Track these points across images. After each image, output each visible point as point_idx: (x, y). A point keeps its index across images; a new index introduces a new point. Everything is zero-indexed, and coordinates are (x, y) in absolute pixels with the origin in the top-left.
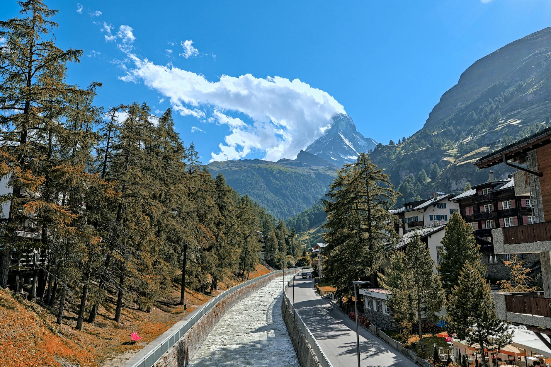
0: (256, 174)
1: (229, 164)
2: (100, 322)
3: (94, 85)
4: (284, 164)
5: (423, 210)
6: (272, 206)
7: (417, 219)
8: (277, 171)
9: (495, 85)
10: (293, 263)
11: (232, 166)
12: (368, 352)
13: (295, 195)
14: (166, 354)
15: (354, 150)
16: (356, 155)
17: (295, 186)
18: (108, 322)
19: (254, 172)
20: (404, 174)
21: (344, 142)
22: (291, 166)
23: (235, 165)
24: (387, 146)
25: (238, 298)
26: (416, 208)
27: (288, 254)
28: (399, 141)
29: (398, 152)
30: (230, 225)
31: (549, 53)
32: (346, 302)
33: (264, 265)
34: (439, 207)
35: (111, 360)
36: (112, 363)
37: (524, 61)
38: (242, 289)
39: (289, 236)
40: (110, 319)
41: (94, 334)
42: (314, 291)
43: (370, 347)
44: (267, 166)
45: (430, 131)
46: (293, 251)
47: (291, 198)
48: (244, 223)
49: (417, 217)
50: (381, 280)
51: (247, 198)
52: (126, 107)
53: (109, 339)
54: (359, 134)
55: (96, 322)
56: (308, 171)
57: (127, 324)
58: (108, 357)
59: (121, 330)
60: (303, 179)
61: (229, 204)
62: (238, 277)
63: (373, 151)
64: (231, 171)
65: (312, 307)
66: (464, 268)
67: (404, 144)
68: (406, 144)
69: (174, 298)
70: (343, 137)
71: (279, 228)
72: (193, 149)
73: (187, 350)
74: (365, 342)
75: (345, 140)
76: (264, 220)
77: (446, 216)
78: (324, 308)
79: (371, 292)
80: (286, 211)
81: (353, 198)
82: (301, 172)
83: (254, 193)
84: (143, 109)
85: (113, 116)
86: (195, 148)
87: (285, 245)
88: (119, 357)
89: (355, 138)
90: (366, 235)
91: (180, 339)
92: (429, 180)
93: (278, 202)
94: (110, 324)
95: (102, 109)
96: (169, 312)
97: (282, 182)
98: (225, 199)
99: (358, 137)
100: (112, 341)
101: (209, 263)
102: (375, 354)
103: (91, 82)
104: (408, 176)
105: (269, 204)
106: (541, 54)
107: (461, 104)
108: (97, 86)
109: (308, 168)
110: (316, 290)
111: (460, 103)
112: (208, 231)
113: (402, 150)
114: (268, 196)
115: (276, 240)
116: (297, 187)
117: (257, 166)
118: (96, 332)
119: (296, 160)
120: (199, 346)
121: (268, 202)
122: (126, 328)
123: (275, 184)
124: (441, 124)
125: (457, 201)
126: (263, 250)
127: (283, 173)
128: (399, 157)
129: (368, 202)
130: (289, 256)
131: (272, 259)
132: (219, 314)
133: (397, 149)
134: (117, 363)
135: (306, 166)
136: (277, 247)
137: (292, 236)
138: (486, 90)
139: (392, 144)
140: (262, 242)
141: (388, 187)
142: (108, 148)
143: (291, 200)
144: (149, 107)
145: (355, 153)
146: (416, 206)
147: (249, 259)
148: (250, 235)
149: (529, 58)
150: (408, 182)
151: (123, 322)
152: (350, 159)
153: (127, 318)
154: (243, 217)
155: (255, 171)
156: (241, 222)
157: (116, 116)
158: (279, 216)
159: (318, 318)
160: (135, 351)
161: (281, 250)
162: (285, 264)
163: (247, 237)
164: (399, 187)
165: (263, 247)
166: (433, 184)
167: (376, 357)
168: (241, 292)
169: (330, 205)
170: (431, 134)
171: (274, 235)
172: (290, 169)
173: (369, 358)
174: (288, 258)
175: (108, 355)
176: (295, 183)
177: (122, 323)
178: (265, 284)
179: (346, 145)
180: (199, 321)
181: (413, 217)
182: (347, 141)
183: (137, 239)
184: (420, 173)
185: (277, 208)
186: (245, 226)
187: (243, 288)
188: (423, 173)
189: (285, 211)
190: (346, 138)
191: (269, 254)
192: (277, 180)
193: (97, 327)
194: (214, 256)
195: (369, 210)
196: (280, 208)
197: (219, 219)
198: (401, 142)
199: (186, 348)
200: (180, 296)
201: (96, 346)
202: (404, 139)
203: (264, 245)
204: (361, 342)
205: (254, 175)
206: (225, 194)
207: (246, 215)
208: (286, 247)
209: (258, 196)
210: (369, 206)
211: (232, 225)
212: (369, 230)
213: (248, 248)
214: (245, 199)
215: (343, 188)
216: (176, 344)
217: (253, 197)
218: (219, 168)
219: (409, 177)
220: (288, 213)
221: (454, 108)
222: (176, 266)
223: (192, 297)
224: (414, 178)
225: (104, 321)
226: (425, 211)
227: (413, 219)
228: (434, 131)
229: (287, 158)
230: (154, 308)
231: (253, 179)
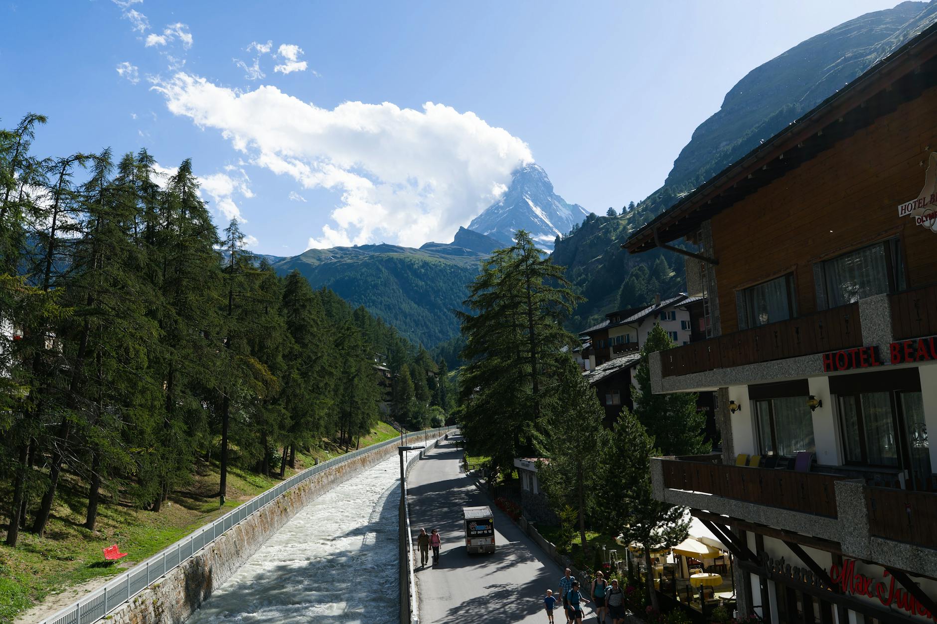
0: (383, 270)
1: (337, 253)
2: (56, 530)
3: (32, 119)
4: (432, 251)
5: (636, 325)
6: (412, 324)
7: (628, 340)
8: (421, 264)
9: (781, 112)
10: (441, 418)
11: (342, 257)
12: (502, 563)
13: (451, 304)
14: (159, 581)
15: (551, 225)
16: (553, 233)
17: (452, 289)
18: (72, 531)
19: (380, 267)
20: (631, 264)
21: (533, 212)
22: (443, 255)
23: (347, 254)
24: (604, 218)
25: (333, 482)
26: (626, 321)
27: (432, 404)
28: (624, 208)
29: (621, 227)
30: (314, 358)
31: (868, 57)
32: (501, 482)
33: (391, 424)
34: (664, 318)
35: (58, 594)
36: (58, 599)
37: (829, 70)
38: (342, 467)
39: (435, 374)
40: (76, 525)
41: (39, 552)
42: (461, 464)
43: (508, 554)
44: (402, 256)
45: (674, 192)
46: (443, 399)
47: (445, 310)
48: (348, 354)
49: (628, 335)
50: (539, 443)
51: (363, 310)
52: (87, 157)
53: (66, 559)
54: (559, 199)
55: (48, 531)
56: (473, 263)
57: (109, 532)
58: (54, 590)
59: (95, 544)
60: (465, 276)
61: (312, 323)
62: (340, 446)
63: (580, 226)
64: (341, 265)
65: (444, 492)
66: (620, 417)
67: (632, 213)
68: (634, 214)
69: (209, 486)
70: (531, 203)
71: (418, 360)
72: (236, 229)
73: (210, 571)
74: (504, 546)
75: (534, 209)
76: (395, 348)
77: (675, 333)
78: (462, 492)
79: (529, 462)
80: (437, 331)
81: (504, 307)
82: (461, 264)
83: (381, 303)
84: (141, 160)
85: (62, 174)
86: (239, 227)
87: (426, 389)
88: (75, 588)
89: (552, 204)
90: (529, 369)
91: (195, 555)
92: (672, 274)
93: (422, 317)
94: (75, 533)
95: (49, 162)
96: (196, 509)
97: (429, 282)
98: (305, 314)
99: (556, 203)
100: (70, 563)
101: (267, 423)
102: (512, 565)
103: (26, 115)
104: (637, 268)
105: (408, 320)
106: (856, 58)
107: (726, 145)
108: (36, 123)
109: (473, 258)
110: (463, 463)
111: (724, 143)
112: (265, 370)
113: (628, 224)
114: (404, 306)
115: (410, 382)
116: (455, 290)
117: (385, 255)
118: (45, 548)
119: (452, 244)
120: (237, 565)
121: (406, 318)
122: (105, 539)
123: (417, 286)
124: (693, 179)
125: (686, 307)
126: (388, 398)
127: (430, 268)
128: (623, 236)
129: (530, 313)
130: (434, 407)
131: (405, 414)
132: (288, 510)
133: (620, 222)
134: (67, 599)
135: (470, 254)
136: (412, 392)
137: (441, 373)
138: (767, 120)
139: (612, 215)
140: (385, 386)
141: (563, 286)
142: (54, 230)
143: (444, 314)
144: (151, 157)
145: (552, 230)
146: (627, 318)
147: (357, 414)
148: (357, 375)
149: (837, 65)
150: (637, 277)
151: (103, 530)
152: (543, 240)
153: (111, 522)
154: (346, 344)
155: (382, 265)
156: (343, 352)
157: (69, 175)
158: (425, 340)
159: (445, 509)
160: (107, 578)
161: (420, 397)
162: (428, 422)
163: (354, 377)
164: (622, 287)
165: (388, 394)
166: (679, 279)
167: (512, 569)
168: (338, 470)
169: (469, 319)
170: (675, 195)
171: (408, 373)
172: (442, 260)
173: (499, 572)
174: (433, 410)
175: (55, 586)
176: (451, 284)
177: (99, 531)
178: (388, 456)
179: (537, 216)
180: (242, 522)
181: (622, 336)
182: (538, 211)
183: (123, 386)
184: (658, 261)
185: (422, 327)
186: (351, 359)
187: (343, 464)
188: (662, 262)
189: (435, 332)
190: (536, 205)
191: (400, 406)
192: (421, 279)
193: (50, 540)
194: (283, 411)
195: (531, 328)
196: (427, 327)
197: (290, 347)
198: (628, 210)
199: (207, 569)
200: (219, 481)
201: (35, 573)
202: (632, 206)
203: (391, 391)
204: (498, 547)
205: (381, 271)
206: (304, 306)
207: (352, 340)
208: (428, 393)
209: (389, 307)
210: (531, 320)
211: (318, 358)
212: (533, 361)
213: (354, 397)
214: (360, 313)
215: (491, 290)
216: (185, 563)
217: (381, 310)
218: (319, 260)
219: (638, 270)
220: (440, 335)
221: (714, 151)
222: (206, 431)
223: (244, 482)
224: (647, 271)
225: (64, 528)
226: (640, 326)
227: (622, 339)
228: (682, 191)
229: (437, 241)
230: (169, 504)
231: (380, 278)
